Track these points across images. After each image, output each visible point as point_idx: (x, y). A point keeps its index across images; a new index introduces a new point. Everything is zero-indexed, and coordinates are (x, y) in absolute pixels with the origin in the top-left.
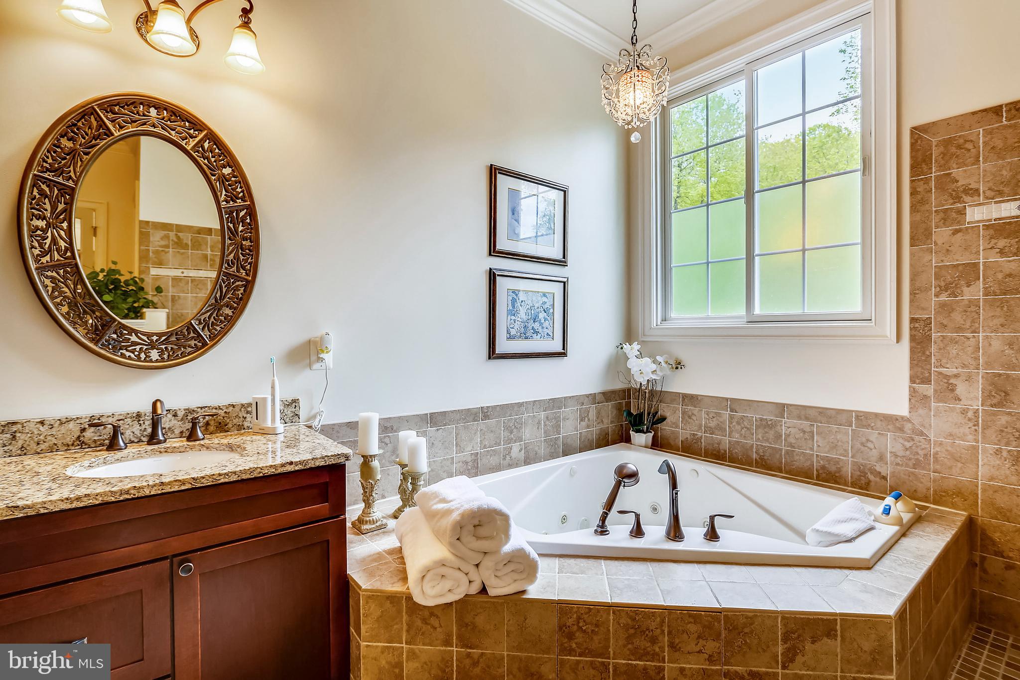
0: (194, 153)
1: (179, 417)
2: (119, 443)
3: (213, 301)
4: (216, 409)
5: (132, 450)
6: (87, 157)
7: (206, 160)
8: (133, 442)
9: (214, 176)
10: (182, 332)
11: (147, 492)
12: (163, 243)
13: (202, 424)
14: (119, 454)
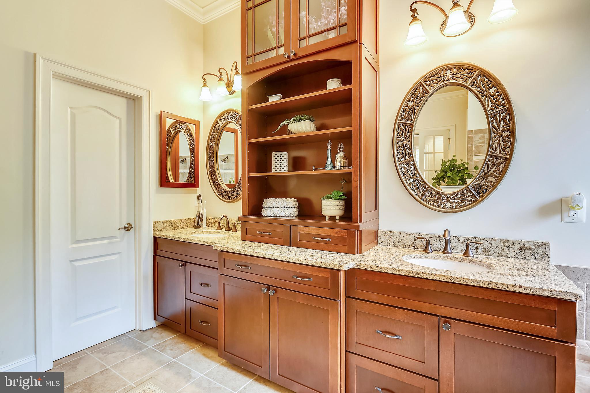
0: (471, 86)
1: (460, 241)
2: (429, 249)
3: (483, 174)
4: (483, 240)
5: (434, 253)
6: (418, 107)
7: (479, 88)
8: (436, 250)
9: (484, 96)
10: (463, 192)
11: (428, 277)
12: (481, 141)
13: (474, 247)
14: (427, 255)
